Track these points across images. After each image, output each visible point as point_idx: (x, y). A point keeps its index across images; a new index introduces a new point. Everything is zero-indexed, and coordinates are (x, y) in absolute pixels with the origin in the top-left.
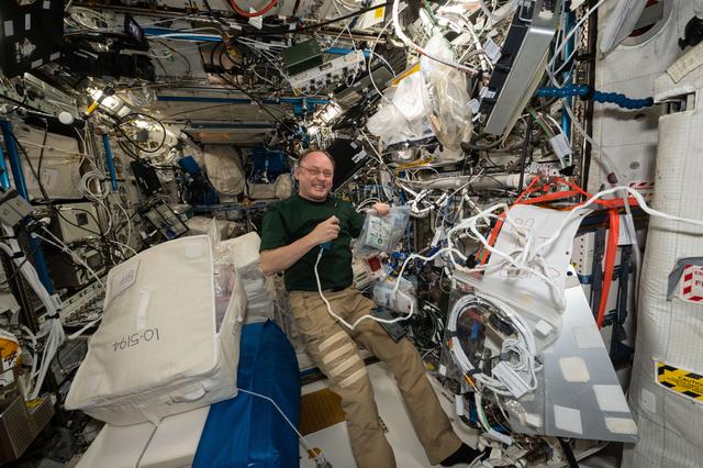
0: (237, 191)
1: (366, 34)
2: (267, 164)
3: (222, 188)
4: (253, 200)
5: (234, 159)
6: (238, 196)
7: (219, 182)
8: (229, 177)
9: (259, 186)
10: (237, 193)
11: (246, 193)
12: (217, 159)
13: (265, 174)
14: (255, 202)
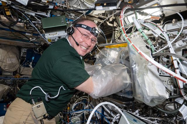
0: (13, 70)
1: (94, 17)
2: (33, 58)
3: (5, 68)
4: (22, 75)
5: (15, 53)
6: (14, 72)
7: (4, 64)
8: (10, 62)
9: (26, 68)
10: (13, 71)
11: (18, 71)
12: (6, 52)
13: (31, 63)
14: (22, 76)
